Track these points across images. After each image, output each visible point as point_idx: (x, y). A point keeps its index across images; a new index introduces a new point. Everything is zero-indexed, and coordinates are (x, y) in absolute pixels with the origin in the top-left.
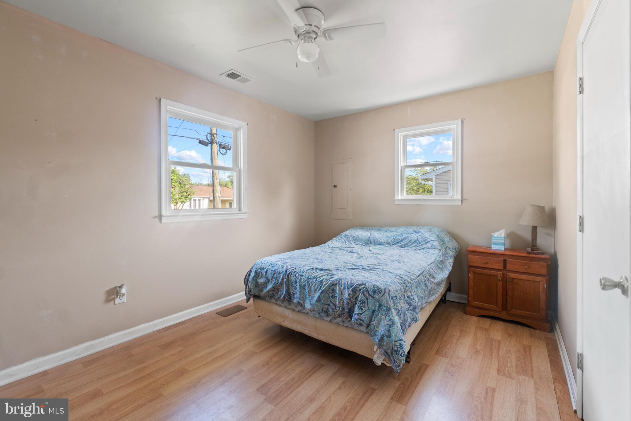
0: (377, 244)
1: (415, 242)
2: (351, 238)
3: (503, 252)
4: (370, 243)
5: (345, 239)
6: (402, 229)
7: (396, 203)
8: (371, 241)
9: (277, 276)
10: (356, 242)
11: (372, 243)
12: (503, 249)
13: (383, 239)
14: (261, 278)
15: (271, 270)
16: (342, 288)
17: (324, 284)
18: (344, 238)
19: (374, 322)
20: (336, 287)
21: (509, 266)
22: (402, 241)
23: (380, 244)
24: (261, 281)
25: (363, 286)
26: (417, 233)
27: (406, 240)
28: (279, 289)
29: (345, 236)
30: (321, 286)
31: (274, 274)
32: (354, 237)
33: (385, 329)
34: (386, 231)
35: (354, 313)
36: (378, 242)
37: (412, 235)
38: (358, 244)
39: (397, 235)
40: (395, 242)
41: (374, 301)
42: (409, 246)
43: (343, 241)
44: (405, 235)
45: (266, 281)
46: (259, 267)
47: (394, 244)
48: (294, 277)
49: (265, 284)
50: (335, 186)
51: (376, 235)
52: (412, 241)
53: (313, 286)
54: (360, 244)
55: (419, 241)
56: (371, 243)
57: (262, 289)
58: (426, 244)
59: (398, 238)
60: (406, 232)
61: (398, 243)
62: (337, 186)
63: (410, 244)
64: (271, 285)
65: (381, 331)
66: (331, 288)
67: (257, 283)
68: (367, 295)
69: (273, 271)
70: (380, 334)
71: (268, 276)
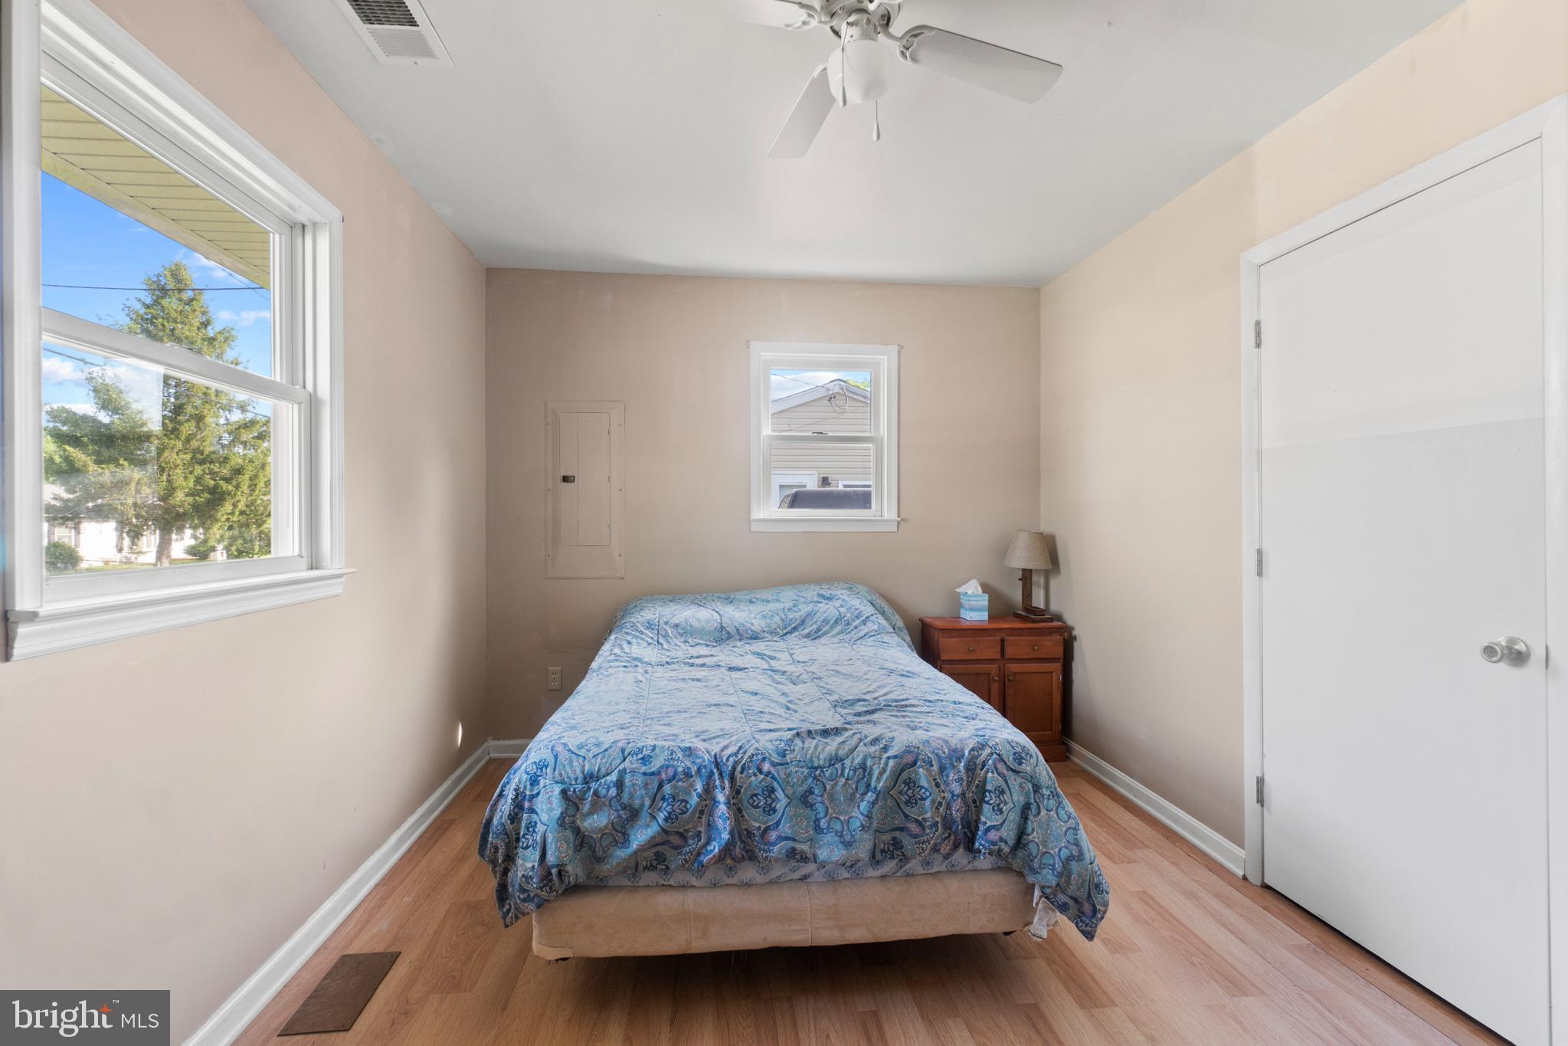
0: (747, 638)
1: (836, 622)
2: (669, 631)
3: (986, 624)
4: (728, 638)
5: (651, 635)
6: (788, 595)
7: (754, 527)
8: (729, 633)
9: (675, 787)
10: (689, 640)
11: (732, 636)
12: (987, 618)
13: (758, 625)
14: (591, 813)
15: (645, 774)
16: (935, 768)
17: (876, 773)
18: (646, 632)
19: (1035, 834)
20: (917, 773)
21: (1010, 651)
22: (803, 622)
23: (755, 637)
24: (596, 822)
25: (988, 751)
26: (830, 599)
27: (814, 620)
28: (687, 831)
29: (650, 625)
30: (869, 780)
31: (661, 786)
32: (677, 626)
33: (1069, 842)
34: (751, 602)
35: (982, 827)
36: (749, 632)
37: (819, 605)
38: (698, 644)
39: (786, 610)
40: (789, 629)
42: (826, 633)
43: (650, 641)
44: (805, 609)
45: (619, 816)
46: (572, 776)
47: (786, 634)
48: (755, 775)
49: (620, 832)
50: (566, 479)
51: (737, 615)
52: (829, 621)
53: (838, 788)
54: (702, 644)
55: (845, 619)
56: (730, 636)
57: (605, 852)
58: (864, 624)
59: (791, 615)
60: (802, 599)
61: (795, 629)
62: (574, 477)
63: (828, 627)
64: (648, 826)
65: (1057, 850)
66: (904, 776)
67: (584, 836)
69: (653, 774)
70: (1057, 859)
71: (631, 796)
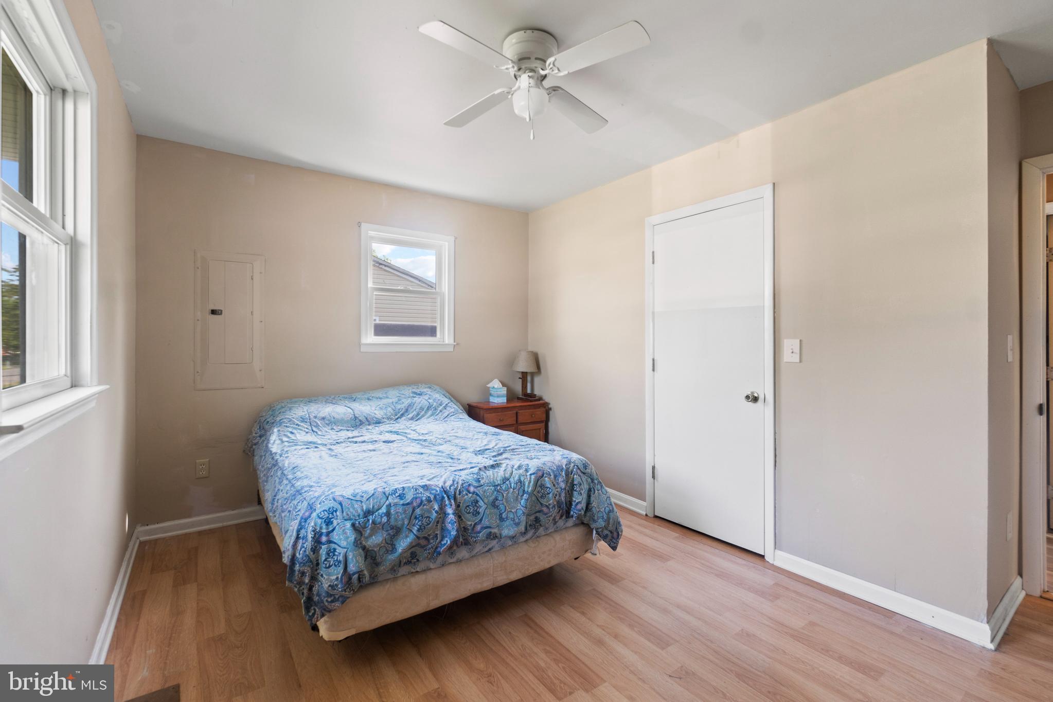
0: (374, 423)
1: (428, 409)
2: (319, 422)
3: (505, 404)
4: (361, 424)
5: (306, 426)
6: (393, 394)
7: (363, 349)
8: (360, 421)
9: (422, 510)
10: (335, 428)
11: (363, 423)
12: (505, 401)
13: (379, 414)
14: (370, 536)
15: (403, 505)
16: (552, 477)
18: (302, 424)
19: (594, 503)
20: (545, 481)
21: (521, 419)
22: (407, 411)
23: (378, 422)
24: (376, 540)
25: (572, 465)
26: (420, 394)
27: (414, 408)
28: (429, 535)
29: (303, 420)
31: (414, 510)
32: (323, 418)
33: (608, 504)
34: (369, 399)
35: (574, 504)
36: (374, 419)
37: (415, 399)
38: (342, 430)
39: (394, 404)
40: (399, 415)
41: (586, 477)
42: (423, 416)
43: (307, 430)
44: (407, 402)
45: (389, 534)
46: (356, 514)
47: (397, 418)
49: (390, 544)
50: (213, 312)
51: (364, 408)
52: (424, 409)
53: (510, 494)
54: (344, 430)
55: (434, 406)
56: (361, 423)
57: (381, 558)
58: (445, 409)
59: (399, 407)
60: (403, 396)
61: (402, 415)
62: (221, 311)
63: (423, 412)
64: (407, 537)
65: (603, 509)
66: (539, 483)
67: (368, 551)
68: (580, 474)
69: (408, 504)
70: (604, 513)
71: (396, 520)
